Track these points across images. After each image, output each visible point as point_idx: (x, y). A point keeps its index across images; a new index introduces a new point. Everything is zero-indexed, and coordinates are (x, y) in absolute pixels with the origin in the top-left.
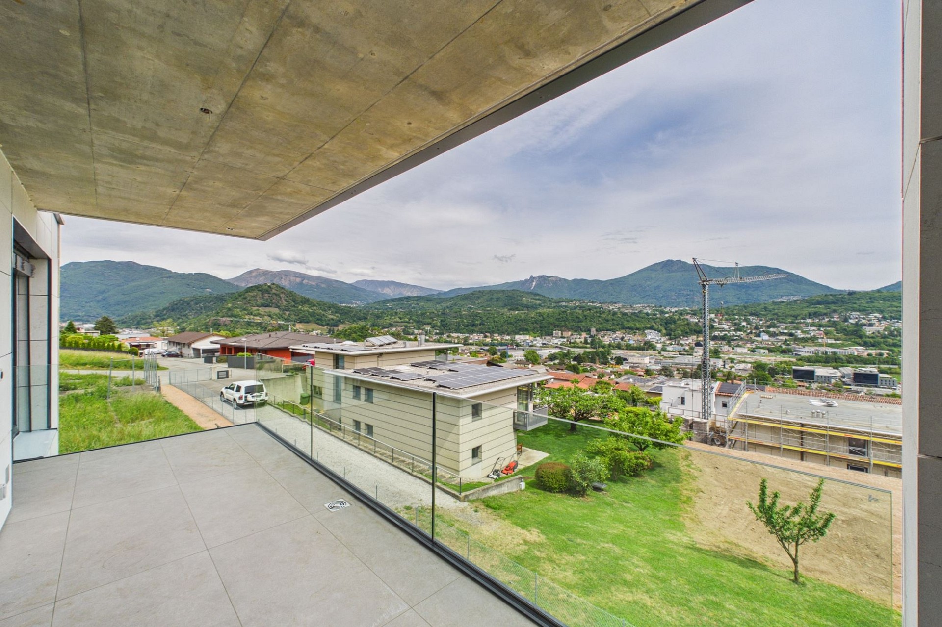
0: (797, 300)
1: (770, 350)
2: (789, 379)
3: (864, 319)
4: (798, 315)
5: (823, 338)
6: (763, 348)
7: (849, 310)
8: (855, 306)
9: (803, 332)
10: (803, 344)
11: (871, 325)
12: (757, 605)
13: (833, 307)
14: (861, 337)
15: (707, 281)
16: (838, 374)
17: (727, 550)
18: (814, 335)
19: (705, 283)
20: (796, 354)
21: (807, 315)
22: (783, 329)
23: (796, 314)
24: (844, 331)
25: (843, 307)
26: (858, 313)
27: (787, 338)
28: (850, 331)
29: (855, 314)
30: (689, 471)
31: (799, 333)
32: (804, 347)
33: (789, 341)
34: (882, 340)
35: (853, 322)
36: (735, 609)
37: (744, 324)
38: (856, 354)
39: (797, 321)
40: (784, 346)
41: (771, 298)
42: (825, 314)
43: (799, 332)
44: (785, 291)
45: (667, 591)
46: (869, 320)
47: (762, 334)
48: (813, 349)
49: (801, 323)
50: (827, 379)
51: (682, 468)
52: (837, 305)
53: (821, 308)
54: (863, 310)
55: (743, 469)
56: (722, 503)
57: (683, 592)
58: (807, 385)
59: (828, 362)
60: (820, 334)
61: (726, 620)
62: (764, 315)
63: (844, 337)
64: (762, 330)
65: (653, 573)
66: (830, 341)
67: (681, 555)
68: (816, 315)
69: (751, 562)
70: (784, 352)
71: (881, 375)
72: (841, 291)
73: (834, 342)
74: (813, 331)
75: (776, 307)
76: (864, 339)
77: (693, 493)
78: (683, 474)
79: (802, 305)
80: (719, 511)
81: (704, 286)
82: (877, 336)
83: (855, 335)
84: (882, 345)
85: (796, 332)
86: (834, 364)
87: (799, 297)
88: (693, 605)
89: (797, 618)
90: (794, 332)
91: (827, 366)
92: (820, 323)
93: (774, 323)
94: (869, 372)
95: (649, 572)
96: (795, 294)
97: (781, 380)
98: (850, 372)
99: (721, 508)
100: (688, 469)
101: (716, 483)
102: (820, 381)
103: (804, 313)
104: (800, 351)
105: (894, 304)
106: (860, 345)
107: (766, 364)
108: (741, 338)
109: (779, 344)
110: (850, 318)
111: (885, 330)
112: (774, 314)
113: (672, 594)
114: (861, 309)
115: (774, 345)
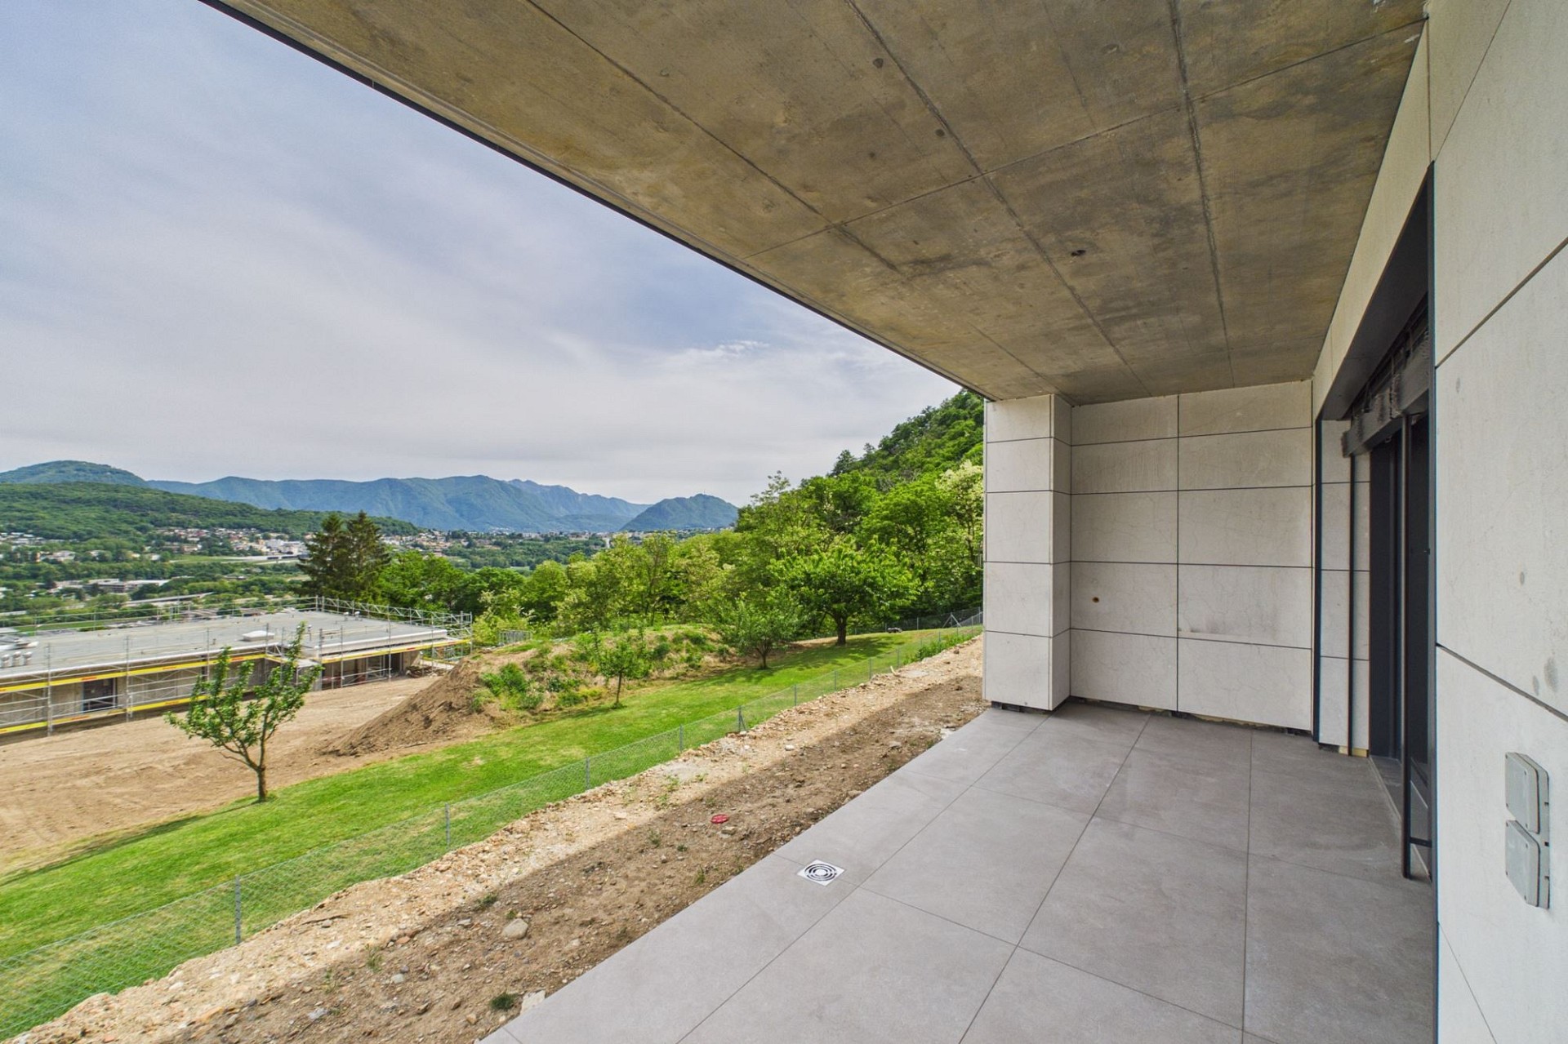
12: (260, 836)
17: (102, 842)
36: (242, 855)
57: (138, 896)
65: (34, 923)
67: (35, 885)
88: (183, 891)
89: (313, 818)
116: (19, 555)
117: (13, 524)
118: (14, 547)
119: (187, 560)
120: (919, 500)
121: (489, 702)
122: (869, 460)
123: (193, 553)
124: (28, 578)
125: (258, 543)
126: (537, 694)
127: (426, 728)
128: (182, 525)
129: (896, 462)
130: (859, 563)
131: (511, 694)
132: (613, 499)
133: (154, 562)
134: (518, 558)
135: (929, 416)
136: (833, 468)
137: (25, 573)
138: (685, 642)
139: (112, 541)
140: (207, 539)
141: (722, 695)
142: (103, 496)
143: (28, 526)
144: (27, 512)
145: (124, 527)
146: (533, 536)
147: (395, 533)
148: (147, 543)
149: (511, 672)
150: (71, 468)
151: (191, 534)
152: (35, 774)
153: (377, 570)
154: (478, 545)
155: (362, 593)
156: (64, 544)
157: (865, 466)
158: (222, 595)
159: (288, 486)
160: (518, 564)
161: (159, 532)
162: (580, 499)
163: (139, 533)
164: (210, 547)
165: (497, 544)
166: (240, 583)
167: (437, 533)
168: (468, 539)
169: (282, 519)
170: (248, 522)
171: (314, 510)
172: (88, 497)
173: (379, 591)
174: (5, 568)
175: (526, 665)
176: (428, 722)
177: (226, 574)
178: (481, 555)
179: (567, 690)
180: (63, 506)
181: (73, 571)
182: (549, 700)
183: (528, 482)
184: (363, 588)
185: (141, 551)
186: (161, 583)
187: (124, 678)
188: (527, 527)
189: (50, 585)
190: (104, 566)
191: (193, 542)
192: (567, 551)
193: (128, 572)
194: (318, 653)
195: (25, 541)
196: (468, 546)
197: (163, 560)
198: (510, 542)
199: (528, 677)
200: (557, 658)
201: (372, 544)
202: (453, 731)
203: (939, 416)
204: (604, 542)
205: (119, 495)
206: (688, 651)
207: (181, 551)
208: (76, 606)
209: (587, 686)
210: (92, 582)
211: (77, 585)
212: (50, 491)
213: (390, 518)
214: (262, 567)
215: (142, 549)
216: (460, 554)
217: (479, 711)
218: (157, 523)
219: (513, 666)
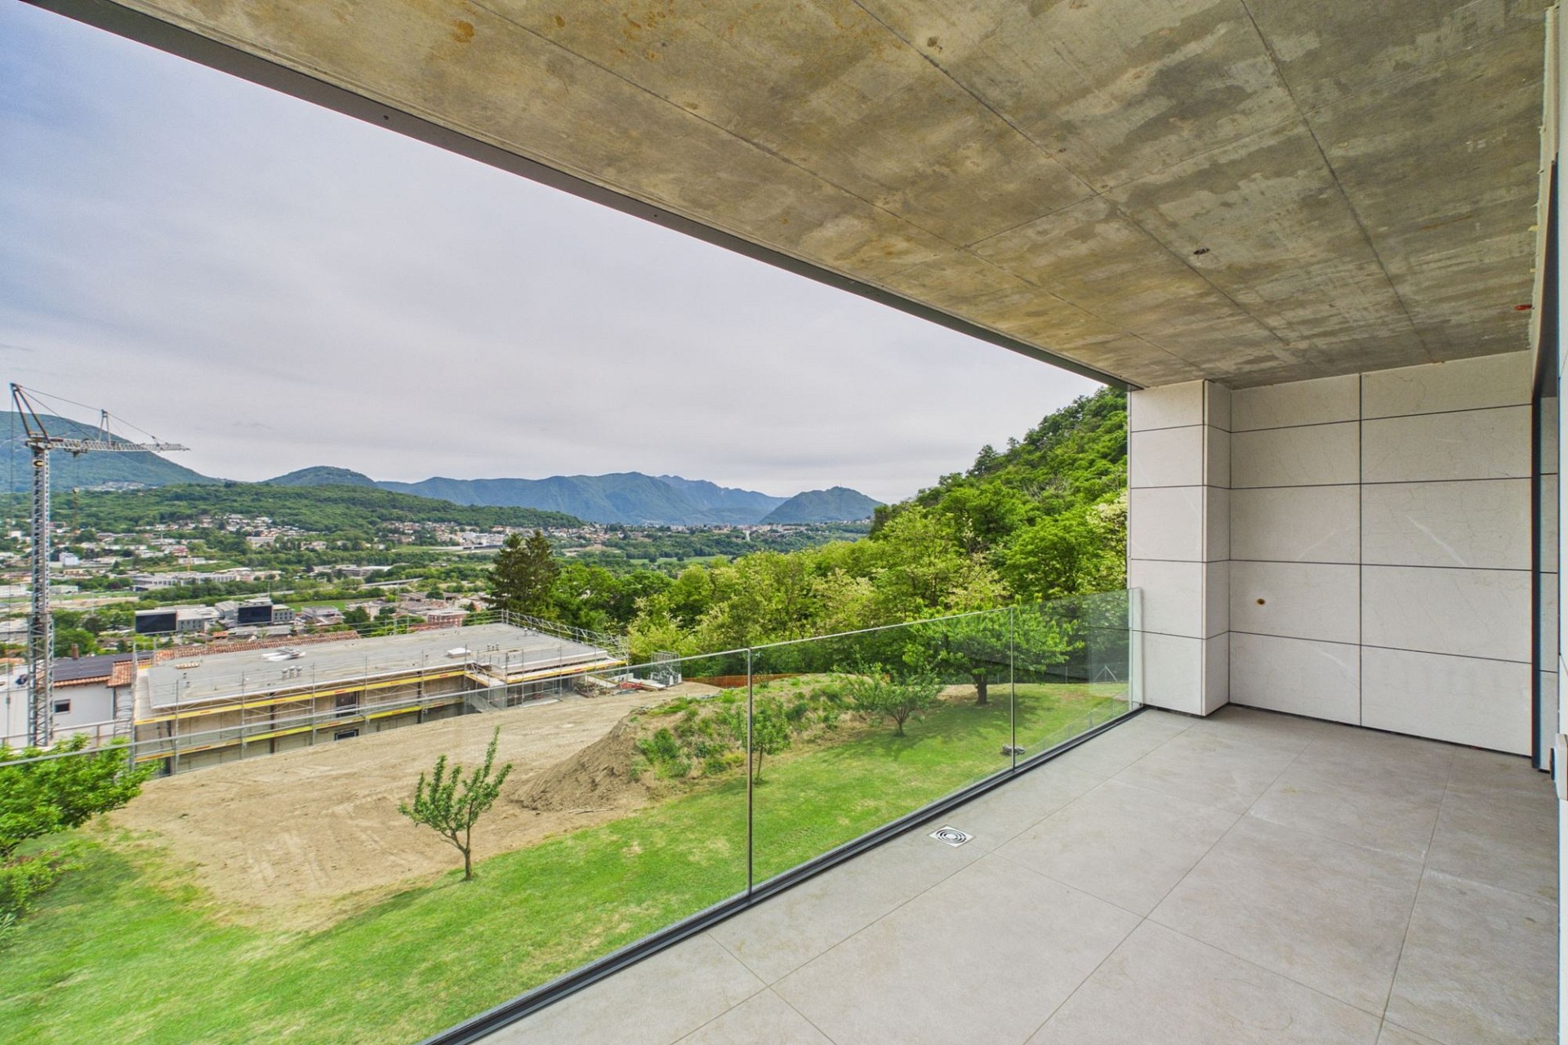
0: (138, 491)
1: (83, 586)
2: (129, 635)
3: (248, 524)
4: (141, 518)
5: (186, 557)
6: (65, 583)
7: (227, 511)
8: (235, 504)
9: (150, 547)
10: (151, 570)
11: (258, 534)
12: (468, 930)
13: (202, 506)
14: (244, 552)
15: (45, 440)
16: (214, 613)
17: (358, 907)
18: (170, 553)
19: (41, 445)
20: (138, 589)
21: (158, 517)
22: (110, 544)
23: (136, 515)
24: (221, 544)
25: (217, 506)
26: (240, 516)
27: (119, 559)
28: (228, 544)
29: (236, 517)
30: (138, 846)
31: (144, 552)
32: (152, 574)
33: (123, 565)
34: (273, 556)
35: (234, 529)
36: (456, 954)
37: (17, 534)
38: (238, 579)
39: (137, 528)
40: (112, 576)
41: (81, 483)
42: (190, 517)
43: (143, 547)
44: (111, 472)
45: (365, 1014)
46: (256, 527)
47: (63, 555)
48: (170, 576)
49: (145, 531)
50: (198, 624)
51: (117, 849)
52: (208, 502)
53: (182, 507)
54: (248, 512)
55: (232, 796)
56: (251, 861)
57: (385, 994)
58: (164, 640)
59: (197, 597)
60: (182, 551)
61: (463, 974)
62: (65, 517)
63: (220, 553)
64: (62, 546)
65: (317, 1014)
66: (197, 562)
67: (315, 959)
68: (173, 517)
69: (402, 898)
70: (113, 586)
71: (276, 607)
72: (213, 479)
73: (203, 562)
74: (169, 546)
75: (95, 501)
76: (249, 556)
77: (185, 878)
78: (130, 859)
79: (147, 500)
80: (260, 876)
81: (37, 451)
82: (266, 550)
83: (235, 549)
84: (273, 563)
85: (138, 549)
86: (207, 598)
87: (141, 486)
88: (414, 996)
89: (507, 911)
90: (132, 548)
91: (196, 603)
92: (180, 531)
93: (90, 532)
94: (260, 605)
95: (309, 1019)
96: (133, 479)
97: (112, 639)
98: (232, 608)
99: (256, 869)
100: (132, 843)
101: (210, 839)
102: (185, 630)
103: (152, 514)
104: (145, 582)
105: (287, 503)
106: (243, 564)
107: (75, 614)
108: (9, 566)
109: (103, 572)
110: (228, 523)
111: (276, 541)
112: (89, 516)
113: (379, 1009)
114: (244, 509)
115: (90, 574)
116: (289, 545)
117: (286, 519)
118: (286, 538)
119: (404, 550)
120: (1067, 536)
121: (645, 771)
122: (1013, 456)
123: (409, 544)
124: (296, 563)
125: (456, 535)
126: (686, 761)
127: (592, 791)
128: (400, 519)
129: (1043, 457)
130: (1000, 625)
131: (664, 761)
132: (753, 492)
133: (381, 551)
134: (667, 550)
135: (1082, 406)
136: (974, 464)
137: (293, 559)
138: (822, 699)
139: (352, 533)
140: (419, 532)
141: (859, 775)
142: (346, 495)
143: (296, 521)
144: (295, 509)
145: (360, 521)
146: (680, 529)
147: (563, 526)
148: (376, 534)
149: (664, 738)
150: (323, 472)
151: (407, 527)
152: (307, 795)
153: (550, 582)
154: (632, 537)
155: (538, 603)
156: (319, 535)
157: (1010, 461)
158: (430, 580)
159: (480, 485)
160: (667, 555)
161: (384, 525)
162: (722, 493)
163: (370, 526)
164: (422, 539)
165: (648, 536)
166: (443, 570)
167: (597, 526)
168: (624, 531)
169: (474, 514)
170: (449, 517)
171: (499, 505)
172: (336, 496)
173: (551, 601)
174: (281, 555)
175: (676, 729)
176: (594, 785)
177: (432, 561)
178: (635, 546)
179: (712, 756)
180: (318, 504)
181: (325, 558)
182: (697, 766)
183: (676, 477)
184: (538, 599)
185: (370, 541)
186: (386, 568)
187: (364, 691)
188: (675, 520)
189: (309, 570)
190: (346, 554)
191: (408, 534)
192: (710, 543)
193: (363, 559)
194: (504, 672)
195: (293, 533)
196: (624, 538)
197: (387, 549)
198: (660, 534)
199: (678, 743)
200: (703, 721)
201: (545, 560)
202: (615, 800)
203: (1093, 406)
204: (745, 534)
205: (357, 495)
206: (825, 709)
207: (400, 542)
208: (327, 588)
209: (730, 750)
210: (338, 567)
211: (326, 569)
212: (310, 492)
213: (558, 512)
214: (459, 556)
215: (373, 540)
216: (616, 546)
217: (637, 781)
218: (383, 518)
219: (665, 730)
